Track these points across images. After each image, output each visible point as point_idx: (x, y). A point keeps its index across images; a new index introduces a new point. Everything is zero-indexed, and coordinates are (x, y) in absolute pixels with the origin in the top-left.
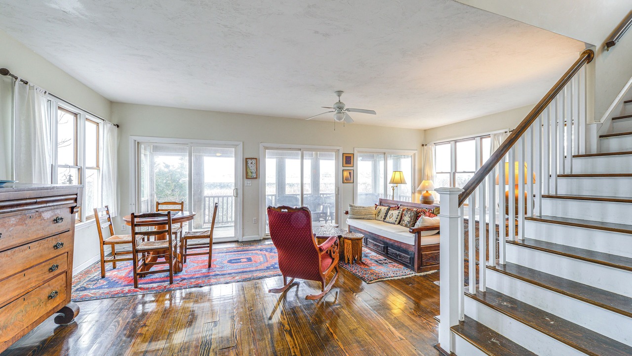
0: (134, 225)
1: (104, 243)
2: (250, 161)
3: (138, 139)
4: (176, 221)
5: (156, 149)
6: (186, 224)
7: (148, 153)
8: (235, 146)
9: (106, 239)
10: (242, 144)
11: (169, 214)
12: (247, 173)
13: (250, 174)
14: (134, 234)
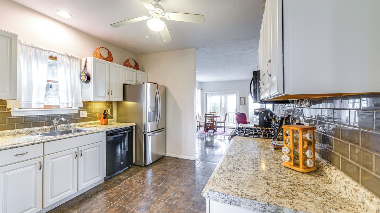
0: (205, 117)
1: (197, 122)
2: (242, 98)
3: (207, 93)
4: (215, 117)
5: (212, 95)
6: (218, 118)
7: (209, 96)
8: (236, 93)
9: (198, 121)
10: (238, 92)
11: (213, 115)
12: (240, 103)
13: (242, 103)
14: (206, 119)
